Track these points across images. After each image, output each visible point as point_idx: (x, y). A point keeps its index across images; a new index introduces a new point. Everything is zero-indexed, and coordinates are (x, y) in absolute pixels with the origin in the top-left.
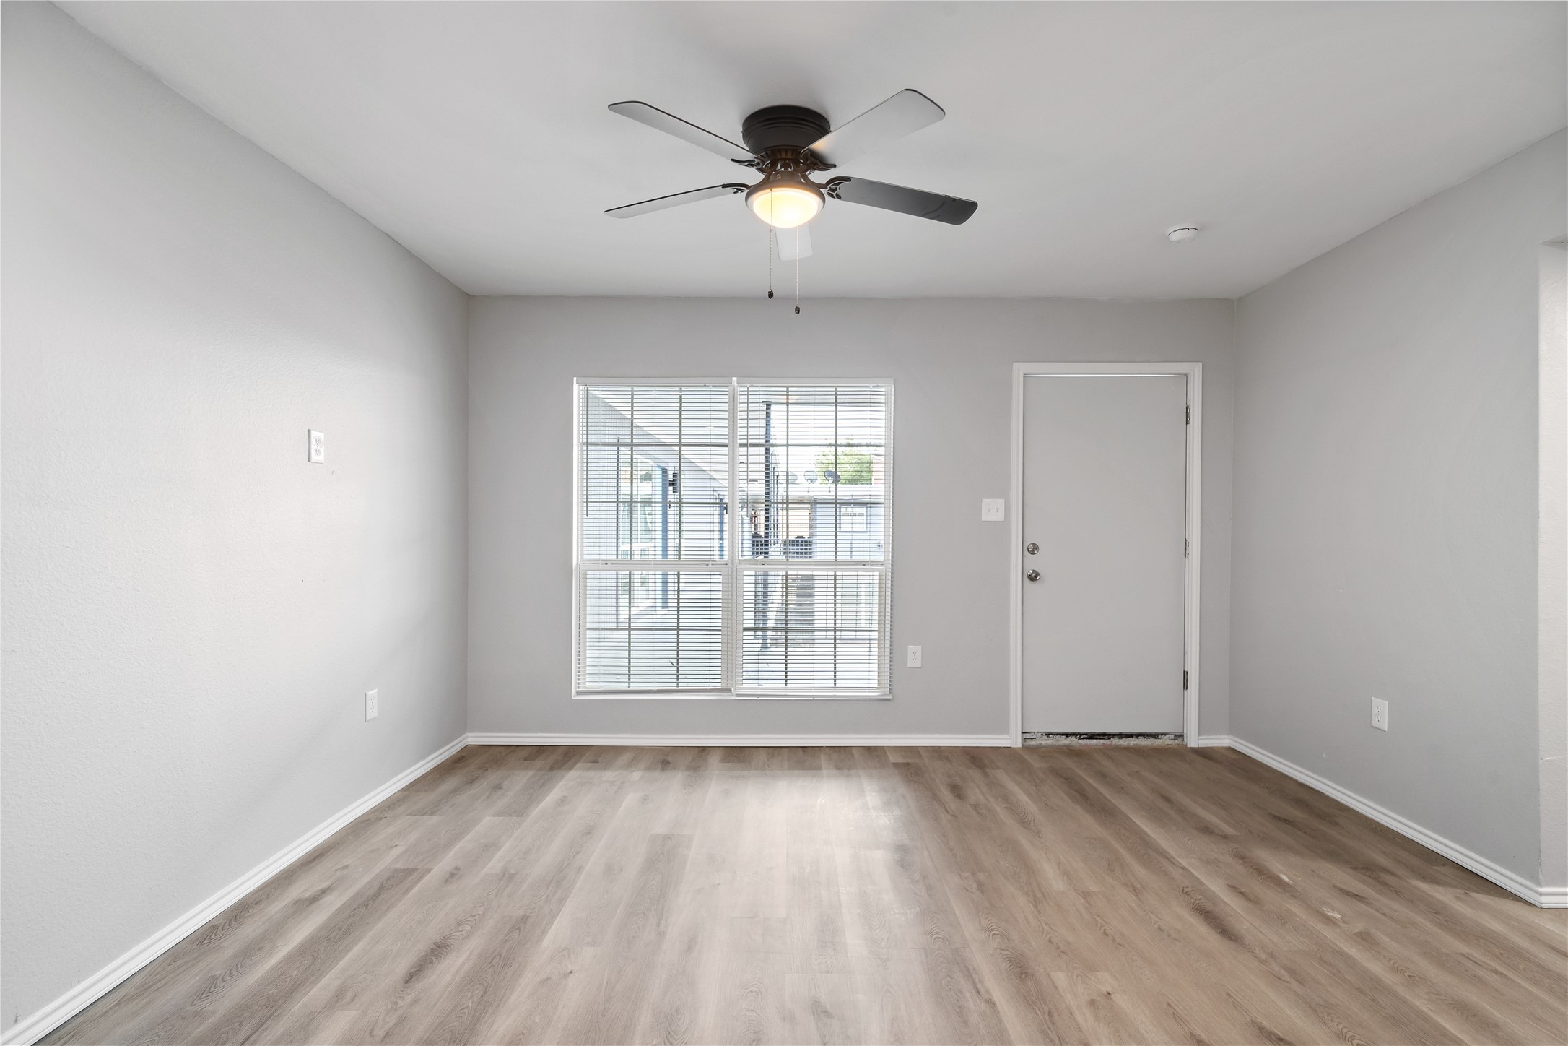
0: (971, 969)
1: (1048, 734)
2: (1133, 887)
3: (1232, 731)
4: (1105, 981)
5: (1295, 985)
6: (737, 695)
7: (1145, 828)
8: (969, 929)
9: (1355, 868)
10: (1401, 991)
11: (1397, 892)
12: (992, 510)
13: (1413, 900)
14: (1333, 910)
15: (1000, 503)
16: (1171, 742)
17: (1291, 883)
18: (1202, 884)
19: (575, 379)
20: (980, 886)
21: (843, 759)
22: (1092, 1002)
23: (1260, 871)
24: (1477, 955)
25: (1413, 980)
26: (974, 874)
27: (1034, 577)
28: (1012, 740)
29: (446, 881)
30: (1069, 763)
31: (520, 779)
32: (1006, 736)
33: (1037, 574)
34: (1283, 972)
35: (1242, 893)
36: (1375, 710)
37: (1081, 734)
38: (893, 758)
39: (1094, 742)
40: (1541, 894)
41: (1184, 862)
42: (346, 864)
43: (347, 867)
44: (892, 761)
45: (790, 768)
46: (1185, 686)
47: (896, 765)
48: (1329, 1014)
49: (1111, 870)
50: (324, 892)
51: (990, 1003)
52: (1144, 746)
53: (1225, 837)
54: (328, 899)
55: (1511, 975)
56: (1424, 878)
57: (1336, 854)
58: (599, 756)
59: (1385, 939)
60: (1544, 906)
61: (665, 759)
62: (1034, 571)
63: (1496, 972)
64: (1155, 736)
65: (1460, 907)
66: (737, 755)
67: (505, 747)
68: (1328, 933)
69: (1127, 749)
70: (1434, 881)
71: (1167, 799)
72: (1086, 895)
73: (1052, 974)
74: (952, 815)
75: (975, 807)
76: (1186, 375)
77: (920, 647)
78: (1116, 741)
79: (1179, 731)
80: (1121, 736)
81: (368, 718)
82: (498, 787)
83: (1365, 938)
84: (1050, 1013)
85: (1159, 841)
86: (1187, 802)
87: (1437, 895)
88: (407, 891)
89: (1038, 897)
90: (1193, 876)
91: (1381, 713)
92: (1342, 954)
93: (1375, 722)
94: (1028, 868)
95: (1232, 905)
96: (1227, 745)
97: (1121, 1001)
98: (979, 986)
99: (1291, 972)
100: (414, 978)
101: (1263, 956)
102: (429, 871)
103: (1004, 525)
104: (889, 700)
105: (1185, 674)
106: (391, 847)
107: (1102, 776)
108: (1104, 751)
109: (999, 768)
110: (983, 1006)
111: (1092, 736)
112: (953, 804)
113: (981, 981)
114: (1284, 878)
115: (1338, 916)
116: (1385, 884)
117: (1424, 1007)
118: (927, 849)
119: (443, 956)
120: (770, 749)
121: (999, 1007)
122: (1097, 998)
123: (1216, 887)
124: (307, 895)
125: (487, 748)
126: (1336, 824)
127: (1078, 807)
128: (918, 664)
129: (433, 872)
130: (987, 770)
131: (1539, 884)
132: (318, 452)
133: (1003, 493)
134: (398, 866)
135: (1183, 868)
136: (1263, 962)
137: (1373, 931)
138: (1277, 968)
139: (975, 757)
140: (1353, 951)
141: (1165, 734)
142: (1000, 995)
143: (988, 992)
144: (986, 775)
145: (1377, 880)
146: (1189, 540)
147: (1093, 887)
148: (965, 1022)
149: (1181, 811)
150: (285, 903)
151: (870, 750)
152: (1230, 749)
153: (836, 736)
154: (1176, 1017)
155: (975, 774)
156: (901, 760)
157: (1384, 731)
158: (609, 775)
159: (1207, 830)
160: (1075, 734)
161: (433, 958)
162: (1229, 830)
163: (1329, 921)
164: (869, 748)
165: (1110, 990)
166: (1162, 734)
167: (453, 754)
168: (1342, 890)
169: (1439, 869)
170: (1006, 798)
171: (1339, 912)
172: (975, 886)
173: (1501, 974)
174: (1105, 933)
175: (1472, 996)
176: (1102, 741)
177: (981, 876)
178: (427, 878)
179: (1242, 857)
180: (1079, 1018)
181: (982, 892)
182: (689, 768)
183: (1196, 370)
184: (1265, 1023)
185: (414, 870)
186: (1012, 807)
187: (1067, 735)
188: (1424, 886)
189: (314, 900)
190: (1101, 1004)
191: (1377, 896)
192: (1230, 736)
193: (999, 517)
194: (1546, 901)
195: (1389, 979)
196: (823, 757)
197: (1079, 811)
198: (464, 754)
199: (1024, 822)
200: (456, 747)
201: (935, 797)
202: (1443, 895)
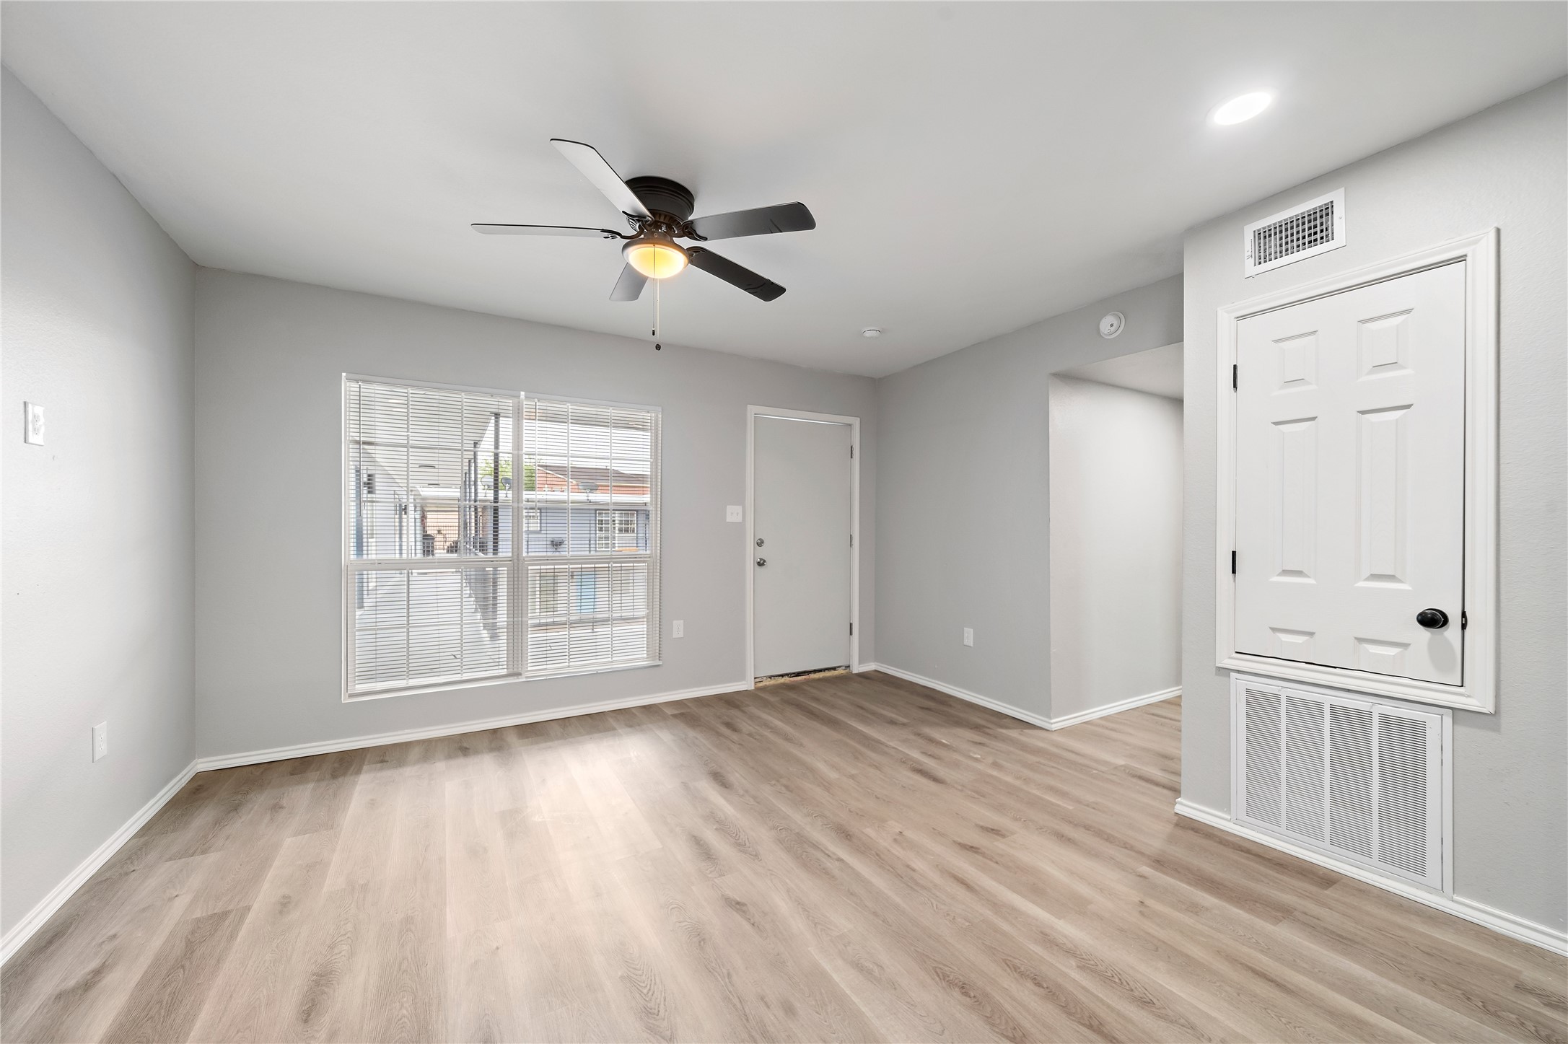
0: (815, 843)
1: (770, 677)
2: (875, 766)
3: (877, 660)
4: (895, 826)
5: (982, 799)
6: (527, 677)
7: (860, 728)
8: (798, 818)
9: (971, 729)
10: (1024, 787)
11: (996, 737)
12: (733, 514)
13: (1005, 739)
14: (975, 754)
15: (739, 509)
16: (843, 672)
17: (949, 744)
18: (909, 755)
19: (344, 374)
20: (787, 787)
21: (630, 719)
22: (895, 840)
23: (931, 740)
24: (1042, 761)
25: (1027, 781)
26: (778, 781)
27: (761, 564)
28: (748, 685)
29: (281, 912)
30: (792, 695)
31: (302, 795)
32: (743, 682)
33: (765, 561)
34: (973, 794)
35: (930, 755)
36: (966, 635)
37: (791, 674)
38: (669, 711)
39: (799, 678)
40: (1052, 724)
41: (892, 744)
42: (111, 933)
43: (114, 936)
44: (670, 714)
45: (589, 733)
46: (851, 633)
47: (675, 716)
48: (1004, 809)
49: (857, 758)
50: (98, 973)
51: (840, 860)
52: (830, 677)
53: (904, 724)
54: (110, 979)
55: (1060, 767)
56: (1002, 727)
57: (959, 723)
58: (386, 756)
59: (1004, 763)
60: (1053, 729)
61: (462, 746)
62: (761, 559)
63: (1053, 767)
64: (834, 669)
65: (1023, 738)
66: (532, 732)
67: (255, 767)
68: (980, 766)
69: (819, 680)
70: (1007, 728)
71: (862, 708)
72: (852, 777)
73: (864, 831)
74: (739, 744)
75: (750, 735)
76: (850, 425)
77: (682, 621)
78: (813, 676)
79: (846, 664)
80: (815, 671)
81: (97, 758)
82: (276, 808)
83: (995, 765)
84: (877, 855)
85: (872, 734)
86: (873, 707)
87: (1011, 734)
88: (233, 936)
89: (827, 786)
90: (901, 751)
91: (969, 637)
92: (991, 776)
93: (966, 642)
94: (811, 770)
95: (930, 763)
96: (874, 669)
97: (909, 834)
98: (827, 852)
99: (976, 792)
100: (312, 1015)
101: (960, 788)
102: (248, 908)
103: (740, 526)
104: (658, 666)
105: (851, 625)
106: (171, 899)
107: (817, 700)
108: (807, 682)
109: (748, 706)
110: (837, 863)
111: (798, 674)
112: (735, 737)
113: (826, 849)
114: (944, 741)
115: (979, 756)
116: (988, 734)
117: (1038, 793)
118: (736, 771)
119: (334, 982)
120: (560, 721)
121: (845, 859)
122: (895, 837)
123: (916, 755)
124: (72, 983)
125: (228, 770)
126: (951, 706)
127: (815, 723)
128: (681, 635)
129: (255, 907)
130: (743, 709)
131: (1051, 719)
132: (36, 431)
133: (740, 501)
134: (198, 914)
135: (894, 748)
136: (961, 791)
137: (997, 760)
138: (970, 793)
139: (729, 701)
140: (995, 773)
141: (840, 667)
142: (842, 853)
143: (834, 854)
144: (743, 712)
145: (984, 732)
146: (853, 536)
147: (854, 772)
148: (833, 877)
149: (873, 713)
150: (37, 1003)
151: (647, 709)
152: (876, 671)
153: (615, 701)
154: (941, 835)
155: (734, 712)
156: (676, 712)
157: (970, 647)
158: (409, 771)
159: (892, 722)
160: (787, 675)
161: (324, 988)
162: (905, 721)
163: (976, 760)
164: (644, 707)
165: (900, 830)
166: (838, 667)
167: (183, 785)
168: (973, 742)
169: (1004, 720)
170: (766, 725)
171: (979, 754)
172: (783, 788)
173: (1056, 768)
174: (877, 798)
175: (1053, 782)
176: (804, 677)
177: (784, 781)
178: (250, 917)
179: (919, 735)
180: (894, 852)
181: (791, 791)
182: (491, 750)
183: (856, 422)
184: (981, 824)
185: (225, 914)
186: (774, 730)
187: (782, 676)
188: (1004, 731)
189: (87, 985)
190: (899, 839)
191: (989, 742)
192: (876, 663)
193: (739, 519)
194: (1054, 727)
195: (1018, 783)
196: (611, 720)
197: (816, 725)
198: (200, 783)
199: (788, 739)
200: (186, 778)
201: (718, 734)
202: (1014, 734)
